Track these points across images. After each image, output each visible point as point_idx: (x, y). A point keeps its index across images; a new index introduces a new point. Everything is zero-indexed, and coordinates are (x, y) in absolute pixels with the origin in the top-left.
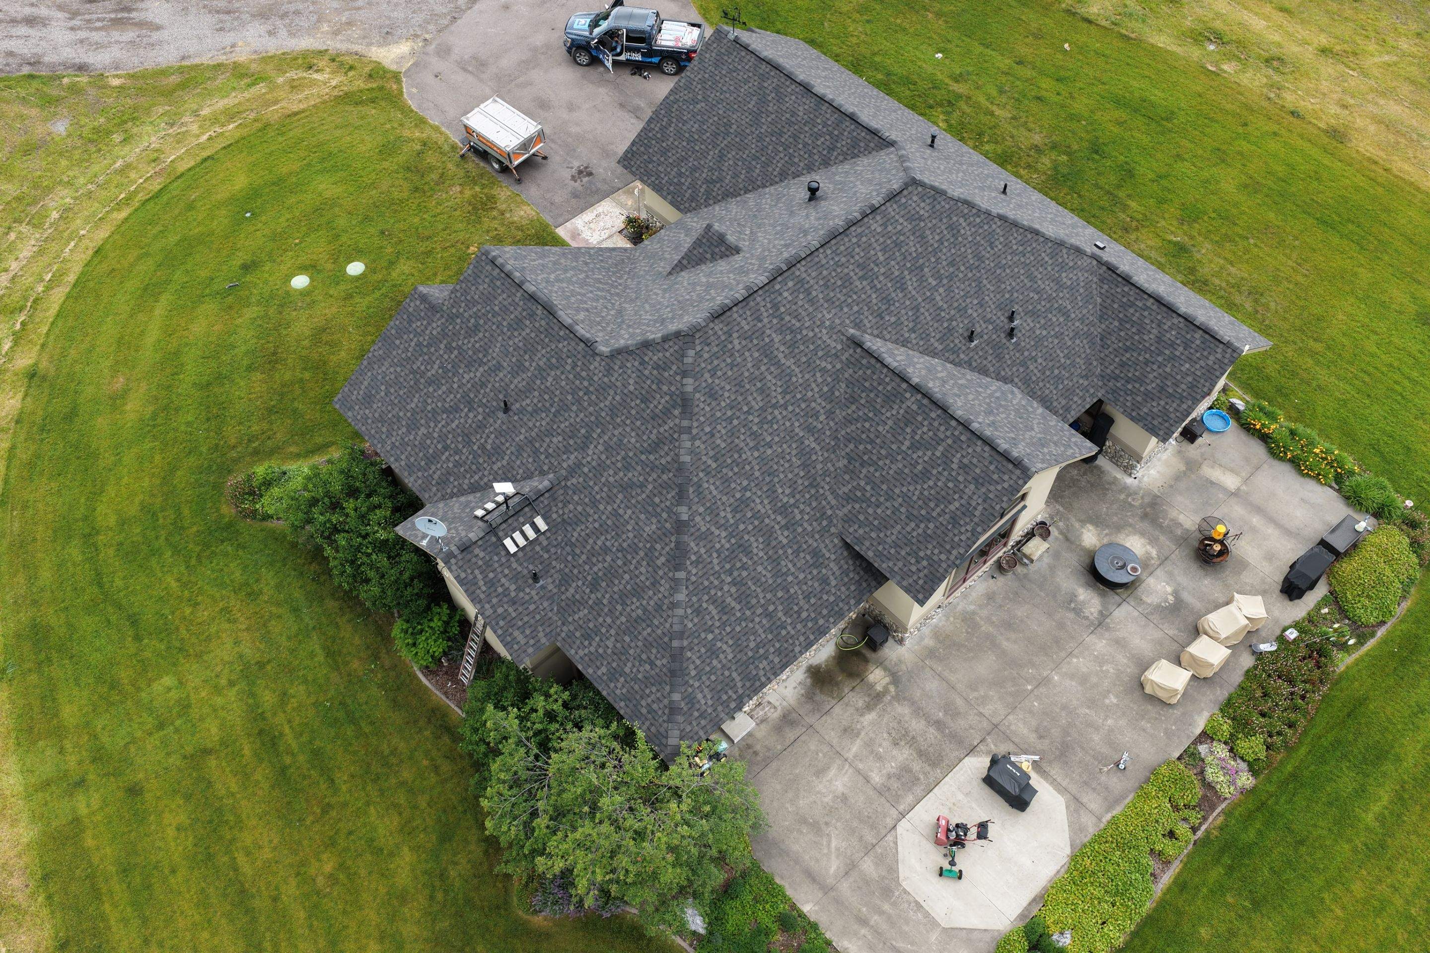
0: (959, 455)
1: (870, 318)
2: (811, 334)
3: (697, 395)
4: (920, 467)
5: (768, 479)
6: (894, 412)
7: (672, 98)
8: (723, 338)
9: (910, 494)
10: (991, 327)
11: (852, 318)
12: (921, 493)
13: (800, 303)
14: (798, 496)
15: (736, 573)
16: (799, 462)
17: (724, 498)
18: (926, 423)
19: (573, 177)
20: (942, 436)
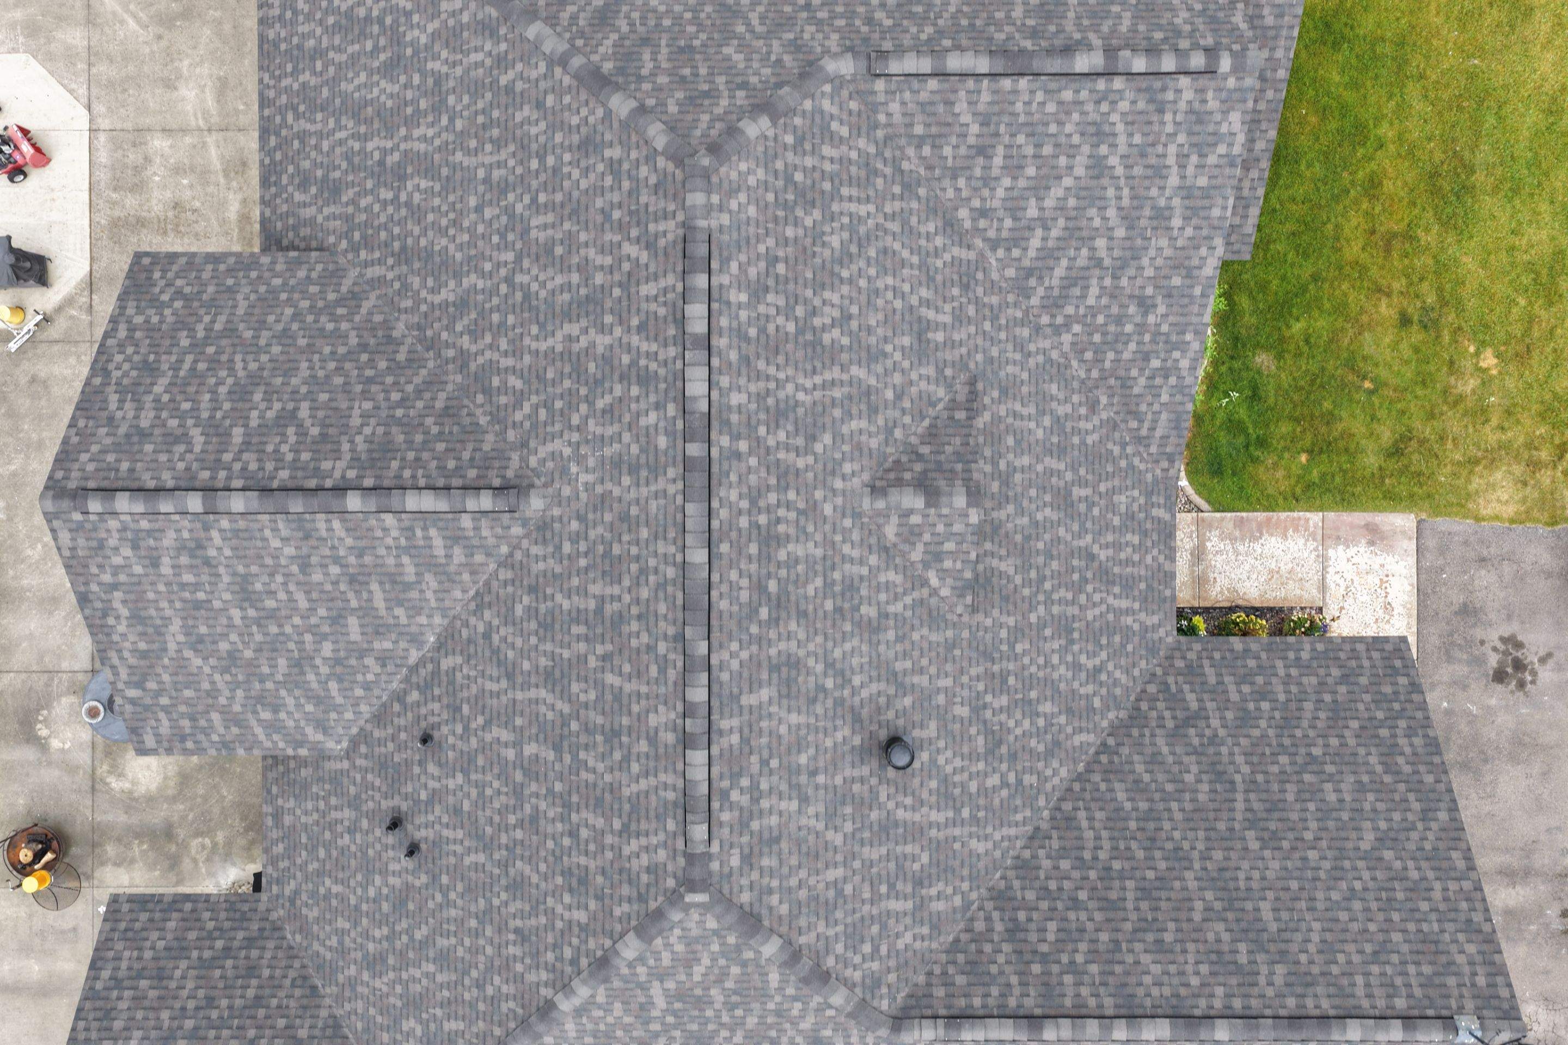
0: (197, 449)
1: (541, 566)
2: (575, 420)
3: (600, 112)
4: (258, 397)
5: (445, 171)
6: (359, 439)
7: (1443, 816)
8: (652, 227)
9: (250, 358)
10: (423, 796)
11: (557, 526)
12: (231, 370)
13: (626, 437)
14: (403, 212)
15: (376, 29)
16: (437, 248)
17: (459, 71)
18: (290, 457)
19: (1519, 645)
20: (245, 456)
